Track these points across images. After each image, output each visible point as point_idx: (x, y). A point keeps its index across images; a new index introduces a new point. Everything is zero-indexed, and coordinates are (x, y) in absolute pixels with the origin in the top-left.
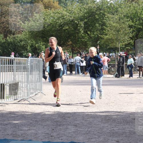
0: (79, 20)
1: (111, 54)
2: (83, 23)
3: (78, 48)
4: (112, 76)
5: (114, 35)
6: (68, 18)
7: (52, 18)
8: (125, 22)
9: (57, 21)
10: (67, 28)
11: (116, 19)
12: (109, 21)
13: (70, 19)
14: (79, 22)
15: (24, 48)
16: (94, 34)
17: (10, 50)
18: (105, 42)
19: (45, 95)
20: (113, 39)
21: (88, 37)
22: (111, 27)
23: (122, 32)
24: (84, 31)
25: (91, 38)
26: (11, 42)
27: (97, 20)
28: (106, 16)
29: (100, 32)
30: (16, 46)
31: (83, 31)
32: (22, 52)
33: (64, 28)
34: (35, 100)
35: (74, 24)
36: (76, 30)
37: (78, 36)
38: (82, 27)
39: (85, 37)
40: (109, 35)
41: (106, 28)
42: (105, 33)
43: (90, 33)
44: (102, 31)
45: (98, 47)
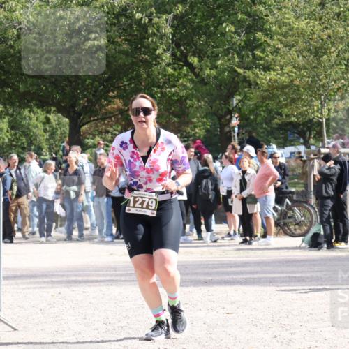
0: (153, 9)
1: (288, 150)
2: (167, 20)
4: (297, 241)
5: (299, 69)
8: (347, 12)
12: (280, 9)
13: (113, 5)
14: (150, 16)
16: (216, 67)
18: (264, 98)
19: (15, 330)
20: (297, 86)
21: (192, 81)
22: (285, 35)
23: (334, 56)
24: (173, 54)
25: (203, 82)
29: (241, 57)
31: (168, 54)
35: (131, 26)
36: (140, 49)
37: (148, 75)
38: (163, 36)
39: (178, 81)
40: (278, 68)
41: (268, 40)
42: (261, 62)
43: (199, 61)
44: (250, 53)
45: (235, 122)
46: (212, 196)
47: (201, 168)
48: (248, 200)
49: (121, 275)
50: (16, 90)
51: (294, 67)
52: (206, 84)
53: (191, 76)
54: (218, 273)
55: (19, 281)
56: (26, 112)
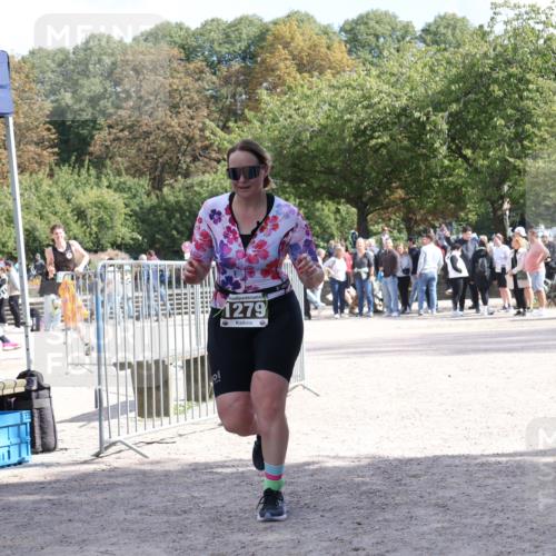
0: (430, 109)
2: (442, 117)
3: (429, 212)
6: (387, 101)
7: (326, 107)
9: (345, 118)
10: (386, 139)
12: (546, 103)
13: (394, 106)
14: (427, 115)
16: (488, 157)
17: (174, 233)
21: (466, 170)
22: (551, 126)
24: (449, 148)
25: (477, 171)
26: (178, 202)
27: (498, 103)
28: (531, 86)
29: (511, 148)
31: (445, 148)
33: (373, 142)
35: (410, 124)
36: (419, 145)
37: (426, 165)
38: (440, 131)
39: (454, 170)
41: (536, 131)
42: (530, 151)
43: (473, 153)
44: (519, 144)
45: (506, 206)
46: (487, 273)
47: (478, 248)
48: (519, 276)
49: (408, 346)
50: (310, 185)
52: (479, 173)
53: (465, 165)
54: (497, 343)
55: (319, 352)
56: (319, 205)
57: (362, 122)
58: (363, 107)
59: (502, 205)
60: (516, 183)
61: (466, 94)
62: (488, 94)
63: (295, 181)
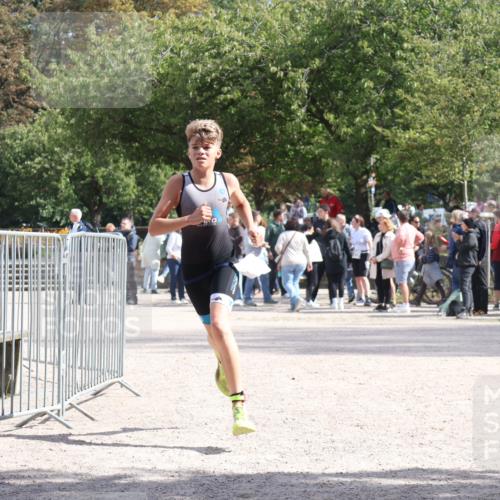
0: (289, 63)
1: (427, 213)
2: (303, 74)
3: (282, 185)
5: (440, 128)
6: (239, 51)
7: (168, 54)
8: (492, 71)
9: (190, 67)
10: (236, 95)
11: (452, 58)
12: (421, 65)
13: (247, 59)
14: (285, 70)
15: (44, 184)
16: (354, 125)
18: (402, 158)
19: (137, 395)
20: (439, 147)
21: (327, 138)
22: (427, 92)
23: (477, 115)
24: (308, 110)
25: (339, 139)
27: (367, 60)
28: (405, 45)
29: (380, 115)
30: (8, 175)
31: (303, 110)
32: (33, 203)
33: (221, 98)
34: (92, 419)
35: (265, 80)
36: (274, 105)
37: (282, 132)
38: (298, 91)
40: (419, 126)
41: (409, 97)
42: (401, 121)
43: (336, 118)
44: (389, 111)
45: (372, 182)
48: (383, 265)
49: (249, 341)
50: (144, 145)
51: (435, 126)
52: (342, 142)
53: (326, 133)
54: (351, 341)
56: (153, 169)
57: (209, 73)
58: (211, 56)
59: (366, 181)
60: (383, 157)
61: (331, 48)
62: (356, 50)
63: (127, 139)
